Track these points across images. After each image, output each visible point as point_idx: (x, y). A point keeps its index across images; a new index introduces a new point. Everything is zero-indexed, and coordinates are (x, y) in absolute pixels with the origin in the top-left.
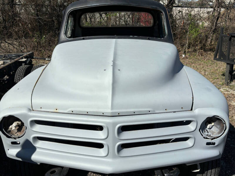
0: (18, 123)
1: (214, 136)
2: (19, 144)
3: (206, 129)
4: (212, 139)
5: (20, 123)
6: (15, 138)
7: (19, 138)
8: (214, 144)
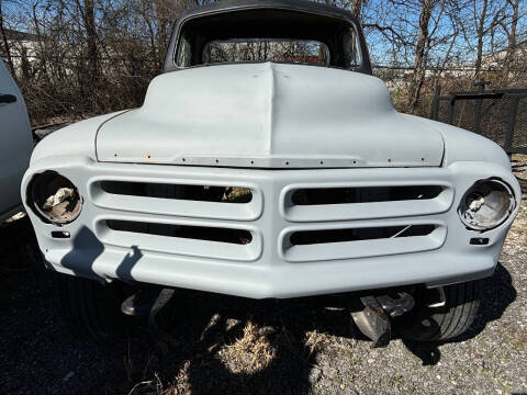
0: (66, 192)
1: (487, 224)
2: (69, 236)
3: (469, 211)
4: (482, 231)
5: (70, 191)
6: (59, 225)
7: (68, 223)
8: (486, 241)
